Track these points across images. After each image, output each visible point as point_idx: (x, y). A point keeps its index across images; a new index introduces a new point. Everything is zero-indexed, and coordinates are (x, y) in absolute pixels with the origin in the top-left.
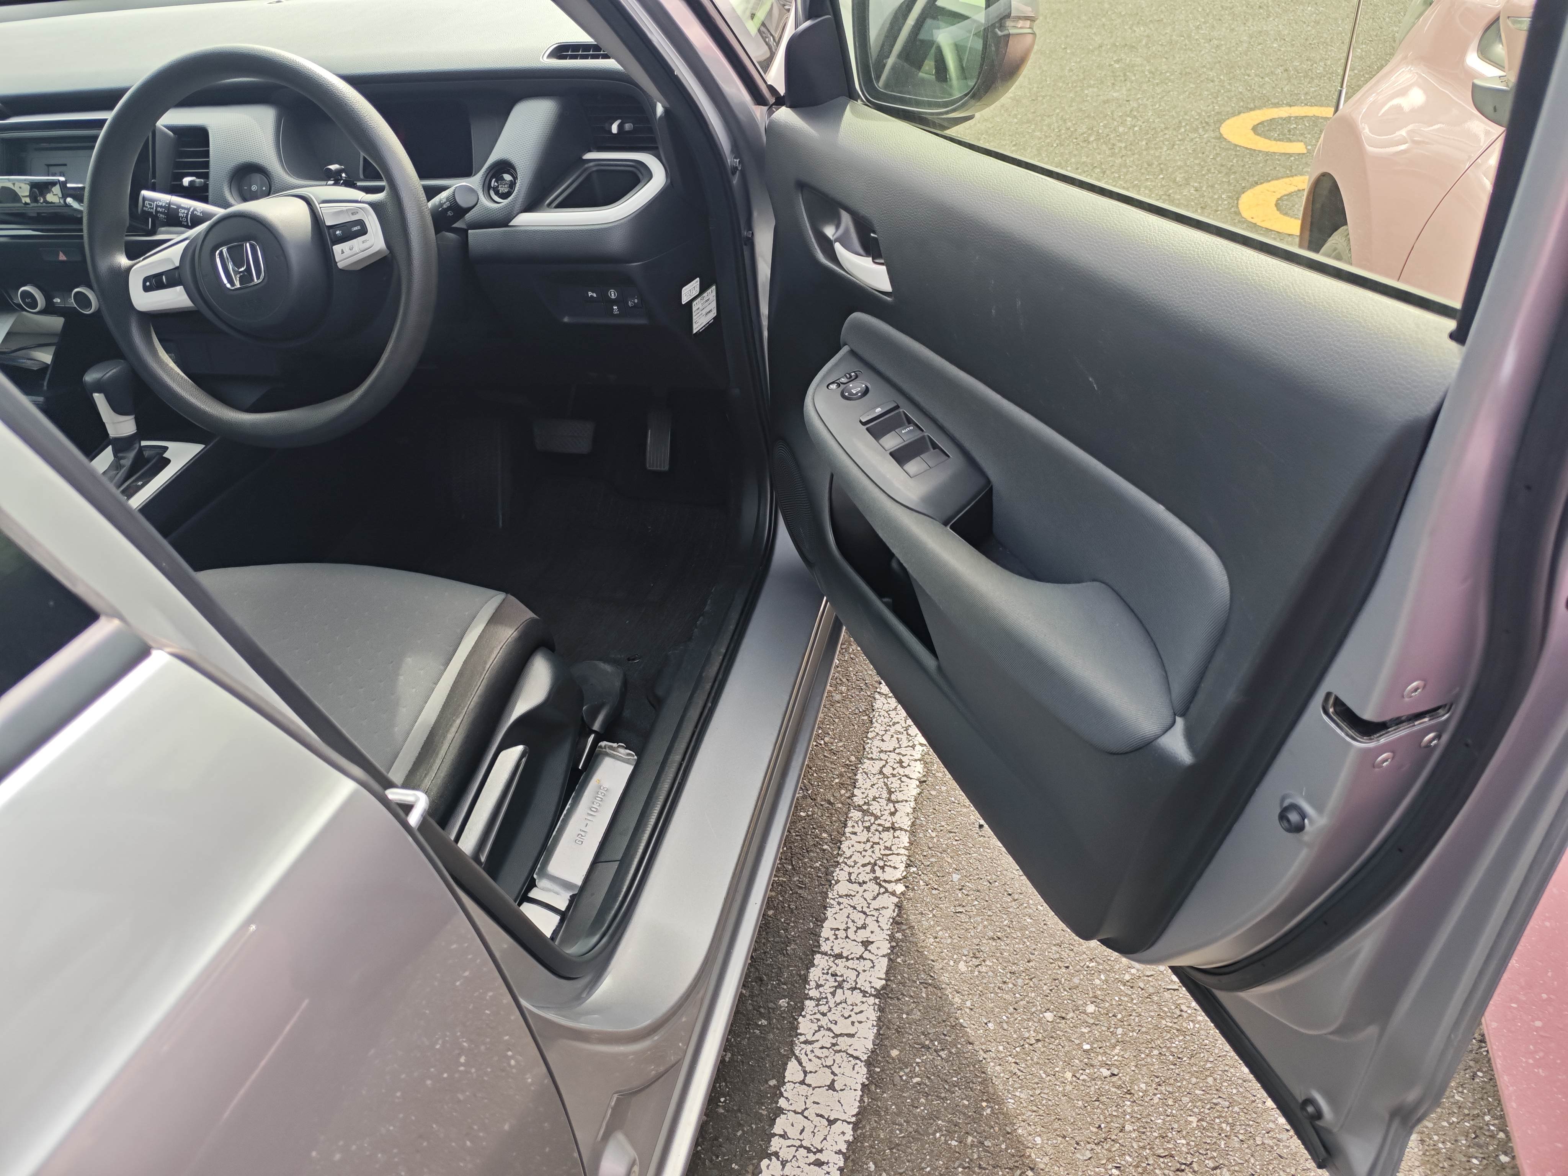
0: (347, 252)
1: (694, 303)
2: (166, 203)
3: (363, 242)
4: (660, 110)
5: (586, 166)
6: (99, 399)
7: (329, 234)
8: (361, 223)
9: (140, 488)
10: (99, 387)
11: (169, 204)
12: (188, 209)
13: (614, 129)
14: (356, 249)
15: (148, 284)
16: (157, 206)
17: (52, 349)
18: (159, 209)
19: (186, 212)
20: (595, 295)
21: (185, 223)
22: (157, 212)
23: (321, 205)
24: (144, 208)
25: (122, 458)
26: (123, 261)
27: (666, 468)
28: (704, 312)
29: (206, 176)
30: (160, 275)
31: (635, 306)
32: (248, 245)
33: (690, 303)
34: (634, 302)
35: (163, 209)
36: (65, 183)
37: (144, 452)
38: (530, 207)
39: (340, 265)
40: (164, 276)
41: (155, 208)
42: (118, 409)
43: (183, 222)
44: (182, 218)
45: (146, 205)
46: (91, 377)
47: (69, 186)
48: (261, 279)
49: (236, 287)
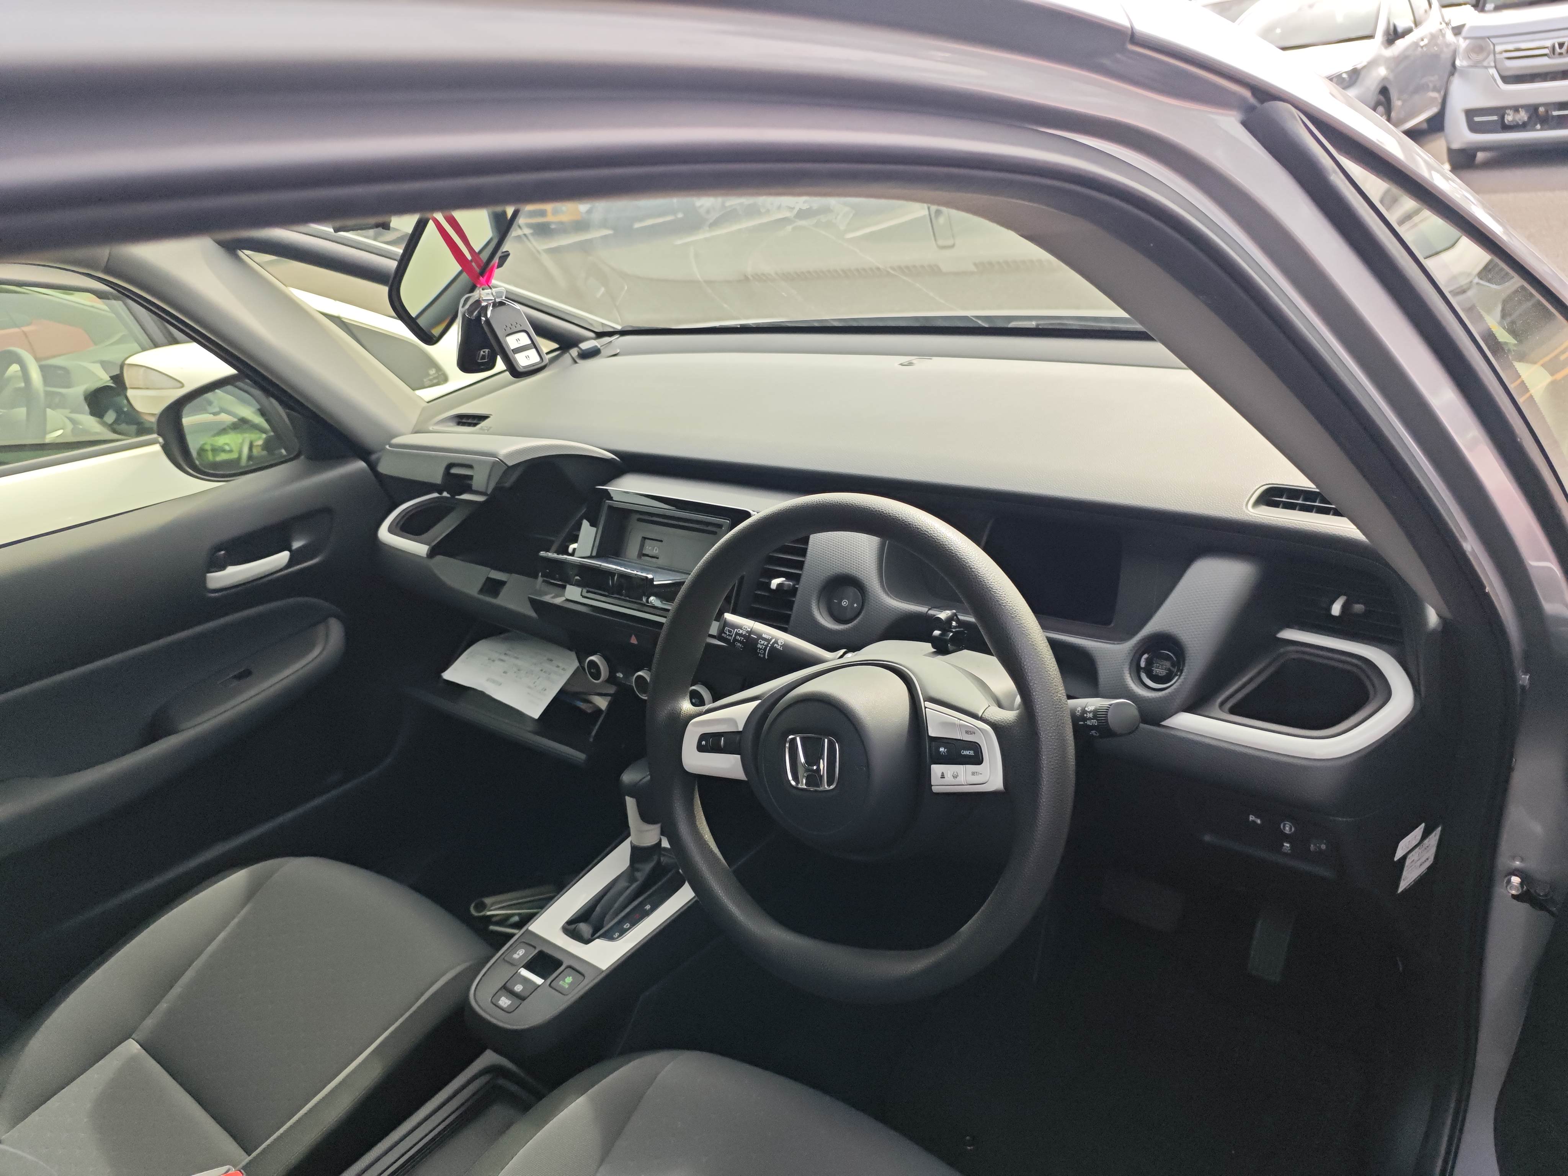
0: (949, 778)
1: (1410, 856)
2: (747, 632)
3: (973, 774)
4: (1432, 618)
5: (1282, 650)
6: (631, 804)
7: (930, 747)
8: (976, 747)
9: (647, 914)
10: (635, 791)
11: (751, 632)
12: (769, 641)
13: (1336, 609)
14: (962, 779)
15: (704, 743)
16: (737, 634)
17: (609, 698)
18: (738, 637)
19: (766, 643)
20: (1259, 821)
21: (762, 656)
22: (735, 640)
23: (928, 704)
24: (723, 635)
25: (638, 870)
26: (686, 706)
28: (1419, 863)
29: (796, 578)
30: (718, 735)
31: (1321, 852)
32: (826, 740)
33: (1404, 858)
34: (1320, 847)
35: (742, 638)
36: (652, 580)
37: (662, 859)
38: (1195, 706)
39: (935, 789)
40: (723, 738)
41: (733, 636)
42: (647, 817)
43: (760, 655)
44: (759, 651)
45: (726, 631)
46: (629, 777)
47: (655, 583)
48: (832, 787)
49: (800, 786)
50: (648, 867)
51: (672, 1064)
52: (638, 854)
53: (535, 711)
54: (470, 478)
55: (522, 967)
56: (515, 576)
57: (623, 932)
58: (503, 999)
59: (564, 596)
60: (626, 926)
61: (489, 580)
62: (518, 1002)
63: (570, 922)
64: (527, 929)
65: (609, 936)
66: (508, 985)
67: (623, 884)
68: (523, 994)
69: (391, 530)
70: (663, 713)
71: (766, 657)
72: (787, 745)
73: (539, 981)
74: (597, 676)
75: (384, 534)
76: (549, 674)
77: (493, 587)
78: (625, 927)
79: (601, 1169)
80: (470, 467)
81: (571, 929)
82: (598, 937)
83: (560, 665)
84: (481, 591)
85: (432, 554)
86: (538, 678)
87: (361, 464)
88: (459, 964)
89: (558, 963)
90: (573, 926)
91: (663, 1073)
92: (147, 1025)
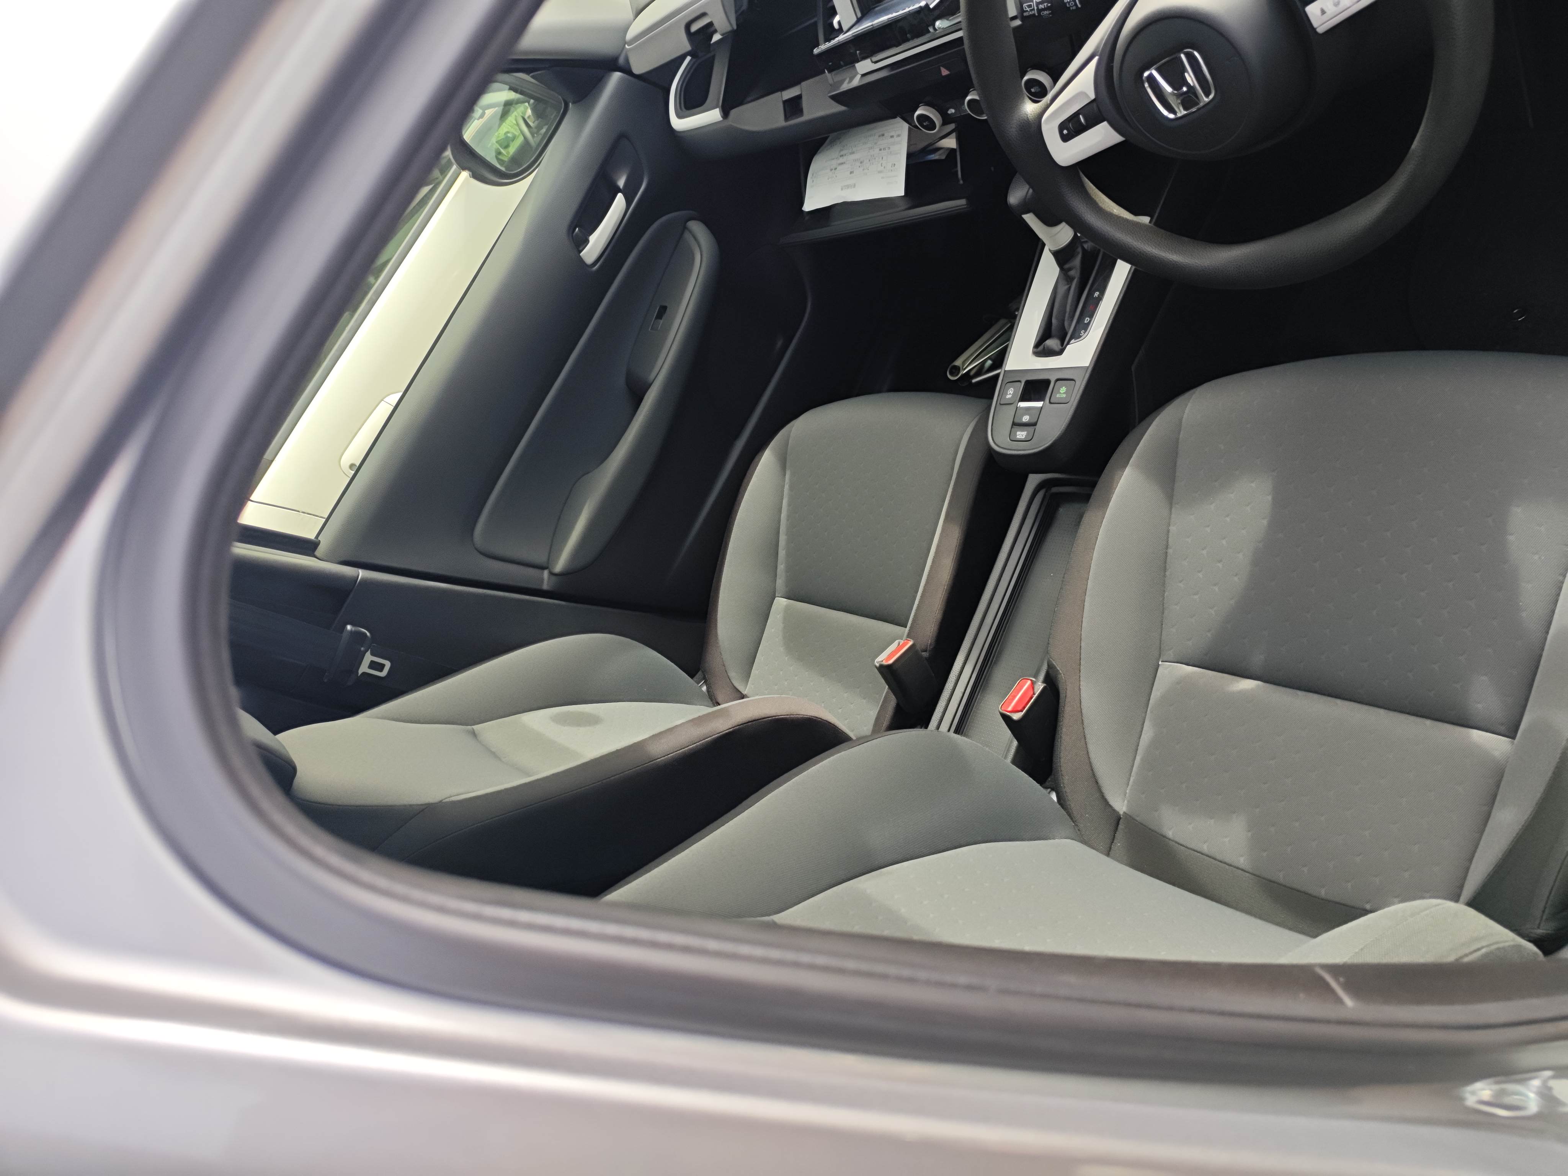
0: (1331, 9)
6: (1030, 219)
9: (1099, 300)
10: (1027, 206)
14: (1345, 3)
15: (1065, 132)
16: (1038, 4)
17: (954, 135)
18: (1041, 6)
21: (1074, 8)
22: (1039, 11)
24: (1025, 14)
25: (1070, 269)
32: (1183, 56)
35: (1045, 4)
36: (927, 6)
37: (1086, 246)
39: (1321, 30)
40: (1081, 116)
41: (1036, 8)
42: (1050, 221)
43: (1071, 8)
44: (1069, 5)
45: (1026, 8)
46: (1016, 196)
47: (931, 6)
48: (1211, 97)
49: (1179, 115)
50: (1077, 262)
51: (1189, 405)
52: (1062, 257)
53: (897, 189)
54: (711, 24)
55: (1019, 402)
56: (804, 84)
57: (1086, 327)
58: (1018, 433)
59: (857, 73)
60: (1087, 320)
61: (785, 102)
62: (1031, 429)
63: (1037, 346)
64: (1005, 371)
65: (1076, 336)
66: (1017, 421)
67: (1062, 289)
68: (1034, 420)
69: (680, 116)
70: (1012, 129)
71: (1079, 6)
72: (1146, 85)
73: (1039, 404)
74: (932, 126)
75: (679, 124)
76: (889, 148)
77: (793, 107)
78: (1085, 322)
79: (1173, 510)
80: (703, 15)
81: (1041, 349)
82: (1068, 343)
83: (892, 134)
84: (787, 118)
85: (725, 114)
86: (882, 158)
87: (617, 76)
88: (968, 426)
89: (1047, 383)
90: (1041, 348)
91: (1185, 416)
92: (780, 582)
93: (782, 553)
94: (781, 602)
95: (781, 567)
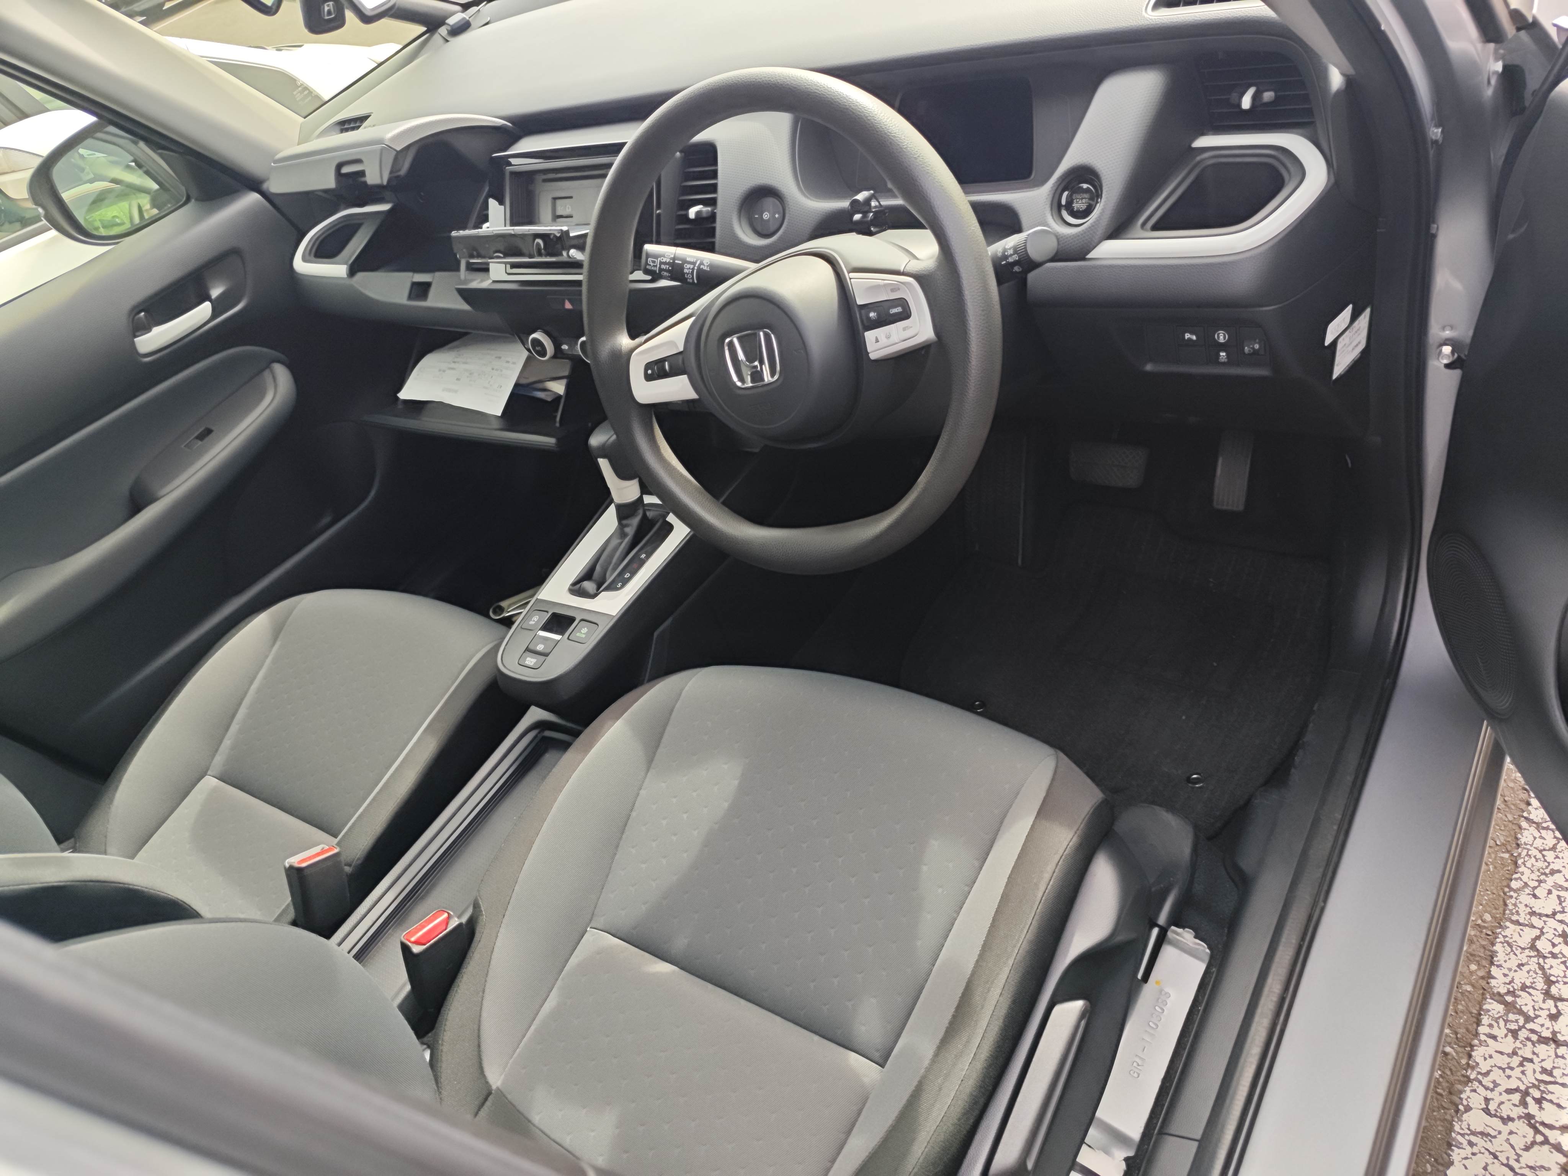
0: (883, 341)
1: (1340, 340)
2: (671, 259)
3: (904, 329)
4: (1336, 79)
5: (1198, 158)
6: (604, 464)
7: (861, 316)
8: (902, 302)
9: (644, 561)
10: (605, 451)
11: (674, 259)
12: (694, 263)
13: (1246, 102)
14: (895, 338)
15: (650, 372)
16: (661, 263)
17: (564, 382)
18: (663, 267)
19: (692, 266)
20: (1194, 338)
21: (691, 281)
22: (661, 270)
23: (852, 275)
24: (648, 267)
25: (627, 526)
26: (624, 341)
27: (1241, 508)
28: (1350, 348)
29: (712, 202)
30: (661, 361)
31: (1255, 352)
32: (761, 334)
33: (1334, 343)
34: (1253, 348)
35: (668, 266)
36: (567, 232)
37: (648, 513)
38: (1117, 231)
39: (873, 356)
40: (667, 363)
41: (658, 266)
42: (623, 474)
43: (688, 280)
44: (687, 275)
45: (650, 262)
46: (596, 440)
47: (572, 235)
48: (776, 377)
49: (746, 386)
50: (635, 521)
51: (694, 679)
52: (625, 512)
53: (497, 409)
54: (362, 173)
55: (540, 630)
56: (438, 274)
57: (625, 582)
58: (528, 659)
59: (489, 278)
60: (627, 575)
61: (415, 285)
62: (542, 658)
63: (574, 584)
64: (537, 599)
65: (612, 587)
66: (531, 647)
67: (615, 542)
68: (548, 651)
69: (304, 259)
71: (696, 281)
72: (726, 348)
73: (557, 637)
74: (543, 353)
75: (301, 265)
76: (501, 371)
77: (421, 290)
78: (625, 577)
79: (649, 774)
80: (358, 161)
81: (577, 589)
82: (602, 591)
83: (509, 359)
84: (410, 298)
85: (352, 272)
86: (492, 377)
87: (253, 198)
88: (486, 646)
89: (571, 620)
90: (578, 586)
91: (687, 688)
92: (219, 761)
93: (234, 727)
94: (210, 782)
95: (227, 742)
